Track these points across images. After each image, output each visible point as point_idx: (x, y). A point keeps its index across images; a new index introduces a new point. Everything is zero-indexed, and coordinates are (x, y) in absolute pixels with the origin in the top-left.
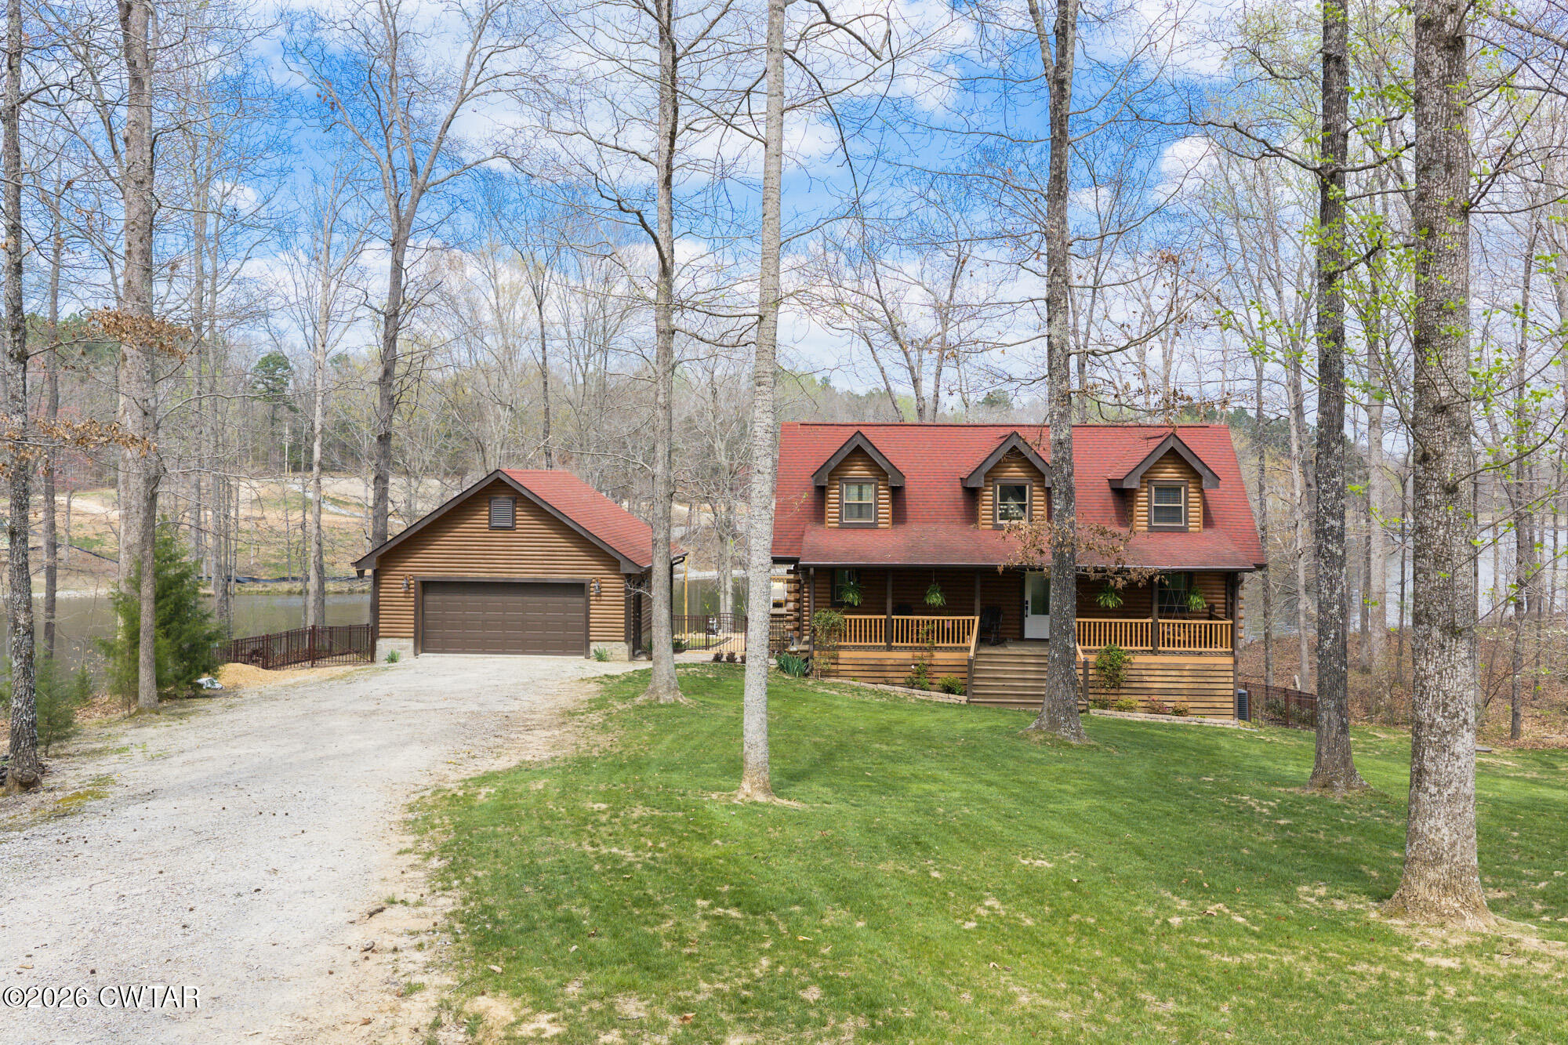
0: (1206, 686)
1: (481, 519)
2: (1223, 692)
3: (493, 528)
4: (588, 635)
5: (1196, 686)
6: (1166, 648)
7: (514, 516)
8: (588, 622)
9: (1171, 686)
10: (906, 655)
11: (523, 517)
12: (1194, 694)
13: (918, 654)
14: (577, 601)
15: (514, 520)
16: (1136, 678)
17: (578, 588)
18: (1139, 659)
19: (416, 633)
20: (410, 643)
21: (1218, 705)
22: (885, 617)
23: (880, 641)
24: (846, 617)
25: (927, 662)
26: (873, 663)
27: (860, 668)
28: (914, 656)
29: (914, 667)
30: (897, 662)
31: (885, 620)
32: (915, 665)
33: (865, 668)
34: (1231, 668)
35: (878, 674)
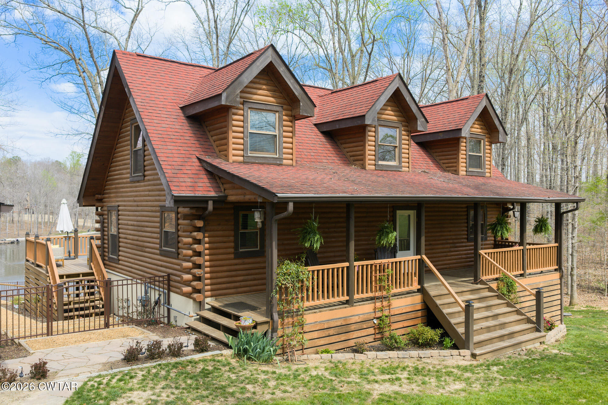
10: (368, 308)
22: (347, 264)
23: (343, 295)
24: (311, 268)
25: (386, 313)
26: (339, 323)
27: (326, 333)
28: (375, 308)
29: (375, 321)
30: (362, 318)
31: (348, 267)
32: (377, 318)
33: (331, 332)
34: (559, 282)
35: (343, 337)
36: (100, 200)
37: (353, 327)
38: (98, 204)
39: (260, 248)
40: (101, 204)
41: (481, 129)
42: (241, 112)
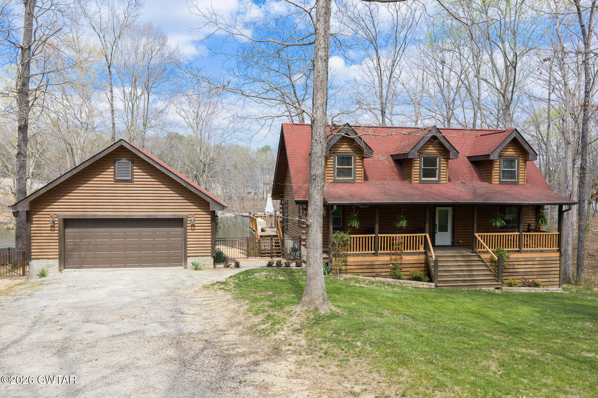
0: (546, 269)
1: (108, 175)
2: (554, 272)
3: (117, 181)
4: (186, 253)
5: (541, 269)
6: (526, 249)
7: (132, 172)
8: (186, 244)
9: (529, 270)
10: (387, 258)
11: (139, 174)
12: (541, 274)
13: (394, 257)
14: (178, 230)
15: (132, 175)
16: (511, 267)
17: (179, 222)
18: (513, 256)
19: (60, 255)
20: (56, 262)
21: (552, 280)
22: (374, 235)
23: (371, 250)
24: (351, 236)
25: (399, 262)
26: (367, 263)
27: (360, 267)
28: (391, 259)
29: (391, 265)
30: (382, 263)
31: (374, 237)
32: (392, 264)
33: (363, 267)
34: (558, 259)
35: (370, 271)
36: (282, 197)
37: (376, 267)
38: (281, 199)
39: (343, 225)
40: (282, 199)
41: (516, 152)
42: (332, 157)
